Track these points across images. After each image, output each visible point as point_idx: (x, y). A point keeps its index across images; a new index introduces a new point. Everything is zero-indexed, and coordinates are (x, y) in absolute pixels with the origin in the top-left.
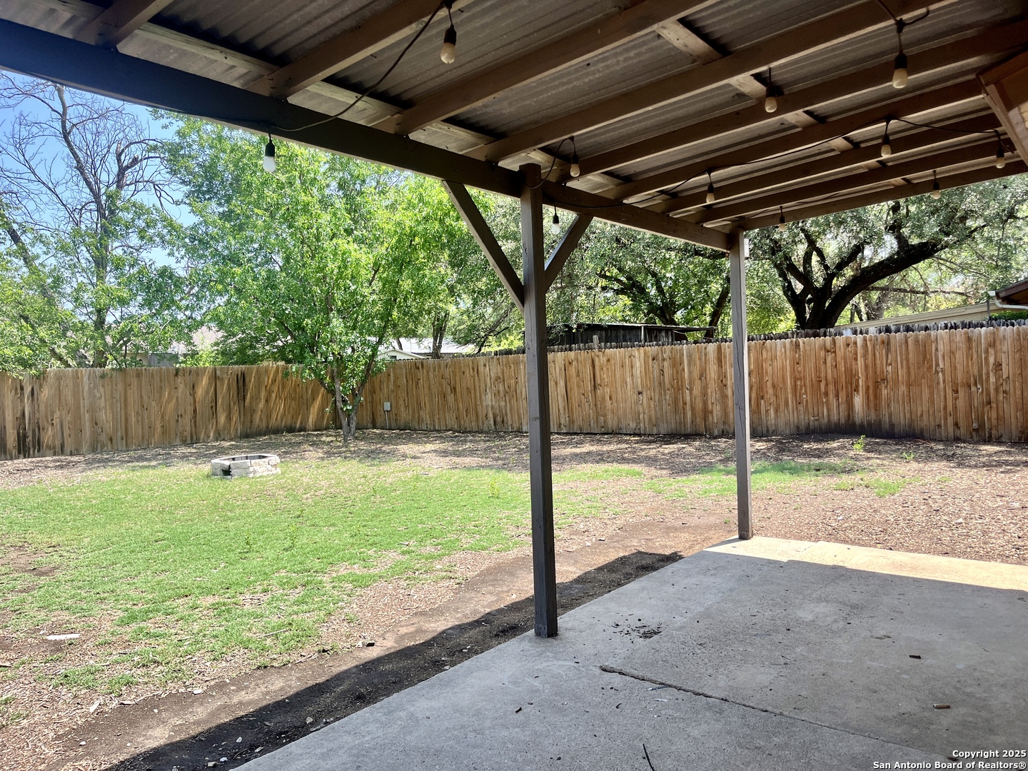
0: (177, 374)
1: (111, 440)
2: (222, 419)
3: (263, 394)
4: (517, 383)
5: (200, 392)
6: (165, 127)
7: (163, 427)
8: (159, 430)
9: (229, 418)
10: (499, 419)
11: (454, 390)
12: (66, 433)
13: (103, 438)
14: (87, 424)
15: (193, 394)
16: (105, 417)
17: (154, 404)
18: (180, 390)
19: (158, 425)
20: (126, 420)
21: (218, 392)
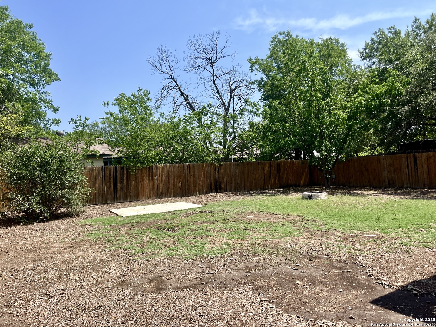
0: (259, 164)
1: (240, 187)
2: (273, 181)
3: (286, 172)
4: (401, 167)
5: (266, 170)
6: (256, 75)
7: (255, 183)
8: (254, 184)
9: (275, 181)
10: (391, 182)
11: (367, 170)
12: (228, 185)
13: (238, 186)
14: (233, 181)
15: (264, 171)
16: (238, 179)
17: (252, 175)
18: (260, 170)
19: (253, 182)
20: (244, 180)
21: (271, 171)
